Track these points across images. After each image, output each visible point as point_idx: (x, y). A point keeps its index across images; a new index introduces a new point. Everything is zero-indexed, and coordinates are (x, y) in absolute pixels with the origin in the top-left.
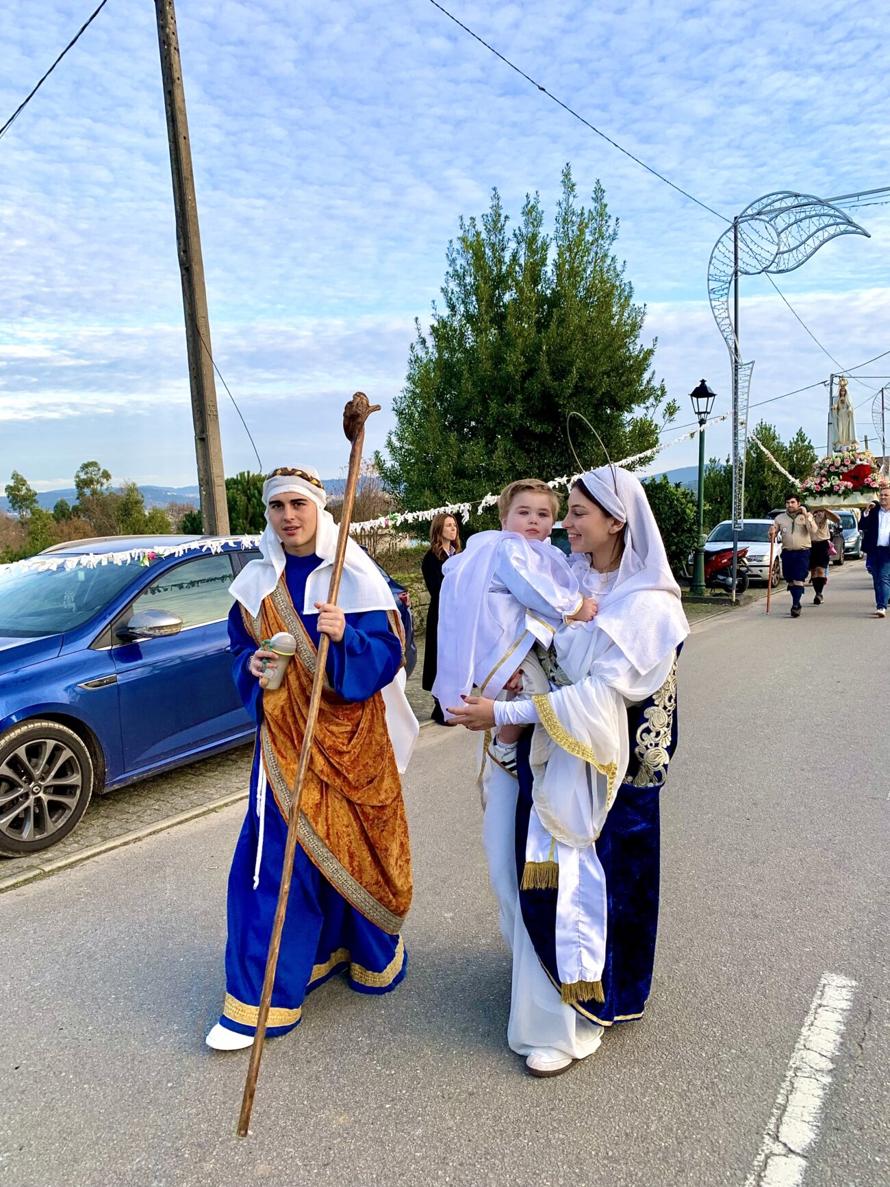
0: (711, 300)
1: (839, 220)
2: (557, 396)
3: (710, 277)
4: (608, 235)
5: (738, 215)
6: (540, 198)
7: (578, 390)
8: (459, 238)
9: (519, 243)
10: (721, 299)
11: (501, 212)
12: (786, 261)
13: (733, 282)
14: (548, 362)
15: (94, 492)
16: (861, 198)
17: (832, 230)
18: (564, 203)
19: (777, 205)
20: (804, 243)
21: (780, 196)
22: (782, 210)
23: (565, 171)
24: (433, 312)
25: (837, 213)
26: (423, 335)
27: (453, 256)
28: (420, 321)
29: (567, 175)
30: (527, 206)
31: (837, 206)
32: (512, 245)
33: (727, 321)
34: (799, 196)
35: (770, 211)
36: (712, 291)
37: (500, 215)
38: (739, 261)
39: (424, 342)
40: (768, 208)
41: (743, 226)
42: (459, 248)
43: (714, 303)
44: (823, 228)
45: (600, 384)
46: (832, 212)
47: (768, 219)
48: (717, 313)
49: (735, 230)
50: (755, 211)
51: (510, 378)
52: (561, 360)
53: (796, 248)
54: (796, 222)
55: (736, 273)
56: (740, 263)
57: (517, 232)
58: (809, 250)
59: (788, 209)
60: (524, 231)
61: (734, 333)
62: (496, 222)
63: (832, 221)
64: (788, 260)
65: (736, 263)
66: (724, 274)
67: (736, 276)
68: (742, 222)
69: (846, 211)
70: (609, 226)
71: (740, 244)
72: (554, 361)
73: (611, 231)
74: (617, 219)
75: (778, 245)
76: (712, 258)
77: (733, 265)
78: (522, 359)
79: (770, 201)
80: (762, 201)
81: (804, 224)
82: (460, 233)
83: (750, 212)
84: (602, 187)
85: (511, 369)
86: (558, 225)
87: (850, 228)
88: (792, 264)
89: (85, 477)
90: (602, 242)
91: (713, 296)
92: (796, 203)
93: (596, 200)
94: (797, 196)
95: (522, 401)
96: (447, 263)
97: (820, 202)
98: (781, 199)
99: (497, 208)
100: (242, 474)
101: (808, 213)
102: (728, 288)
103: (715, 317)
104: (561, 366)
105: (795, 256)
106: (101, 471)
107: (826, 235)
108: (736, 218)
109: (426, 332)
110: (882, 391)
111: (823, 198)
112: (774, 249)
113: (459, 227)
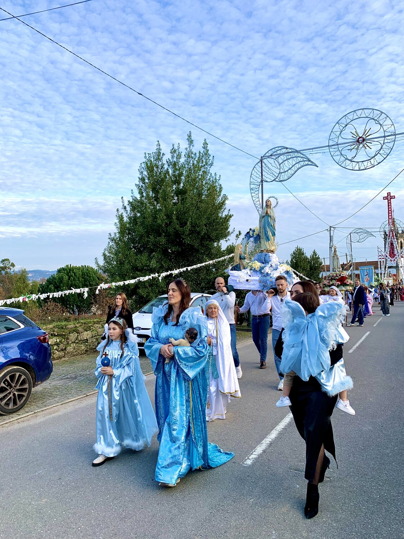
0: (251, 193)
1: (305, 159)
2: (182, 234)
3: (251, 183)
4: (209, 163)
5: (262, 156)
6: (180, 146)
7: (192, 232)
8: (144, 162)
9: (169, 166)
10: (256, 193)
11: (161, 151)
12: (283, 177)
13: (261, 185)
14: (177, 219)
15: (6, 273)
16: (313, 150)
17: (302, 163)
18: (189, 148)
19: (279, 152)
20: (290, 169)
21: (280, 148)
22: (281, 154)
23: (189, 134)
24: (132, 195)
25: (304, 156)
26: (125, 205)
27: (142, 170)
28: (124, 198)
29: (190, 136)
30: (173, 149)
31: (304, 153)
32: (166, 167)
33: (258, 203)
34: (288, 148)
35: (276, 155)
36: (251, 189)
37: (160, 153)
38: (263, 176)
39: (125, 208)
40: (275, 153)
41: (265, 161)
42: (144, 167)
43: (253, 194)
44: (298, 163)
45: (202, 230)
46: (302, 156)
47: (275, 158)
48: (254, 199)
49: (261, 162)
50: (270, 154)
51: (160, 226)
52: (184, 219)
53: (287, 171)
54: (287, 160)
55: (262, 181)
56: (264, 177)
57: (168, 160)
58: (293, 172)
59: (283, 154)
60: (171, 161)
61: (261, 208)
62: (159, 155)
63: (302, 160)
64: (284, 176)
65: (262, 177)
66: (256, 182)
67: (262, 182)
68: (264, 159)
69: (308, 156)
70: (210, 160)
71: (263, 168)
72: (181, 219)
73: (211, 162)
74: (213, 157)
75: (280, 169)
76: (251, 174)
77: (261, 178)
78: (165, 217)
79: (275, 150)
80: (272, 150)
81: (290, 161)
82: (144, 160)
83: (267, 155)
84: (207, 142)
85: (159, 221)
86: (185, 158)
87: (310, 163)
88: (286, 178)
89: (3, 266)
90: (207, 167)
91: (252, 191)
92: (287, 151)
93: (204, 148)
94: (287, 148)
95: (165, 236)
96: (139, 173)
97: (297, 151)
98: (281, 149)
99: (159, 150)
100: (67, 266)
101: (292, 156)
102: (259, 188)
103: (253, 201)
104: (184, 221)
105: (287, 174)
106: (11, 263)
107: (300, 166)
108: (261, 157)
109: (126, 204)
110: (350, 234)
111: (298, 149)
112: (278, 171)
113: (144, 158)
